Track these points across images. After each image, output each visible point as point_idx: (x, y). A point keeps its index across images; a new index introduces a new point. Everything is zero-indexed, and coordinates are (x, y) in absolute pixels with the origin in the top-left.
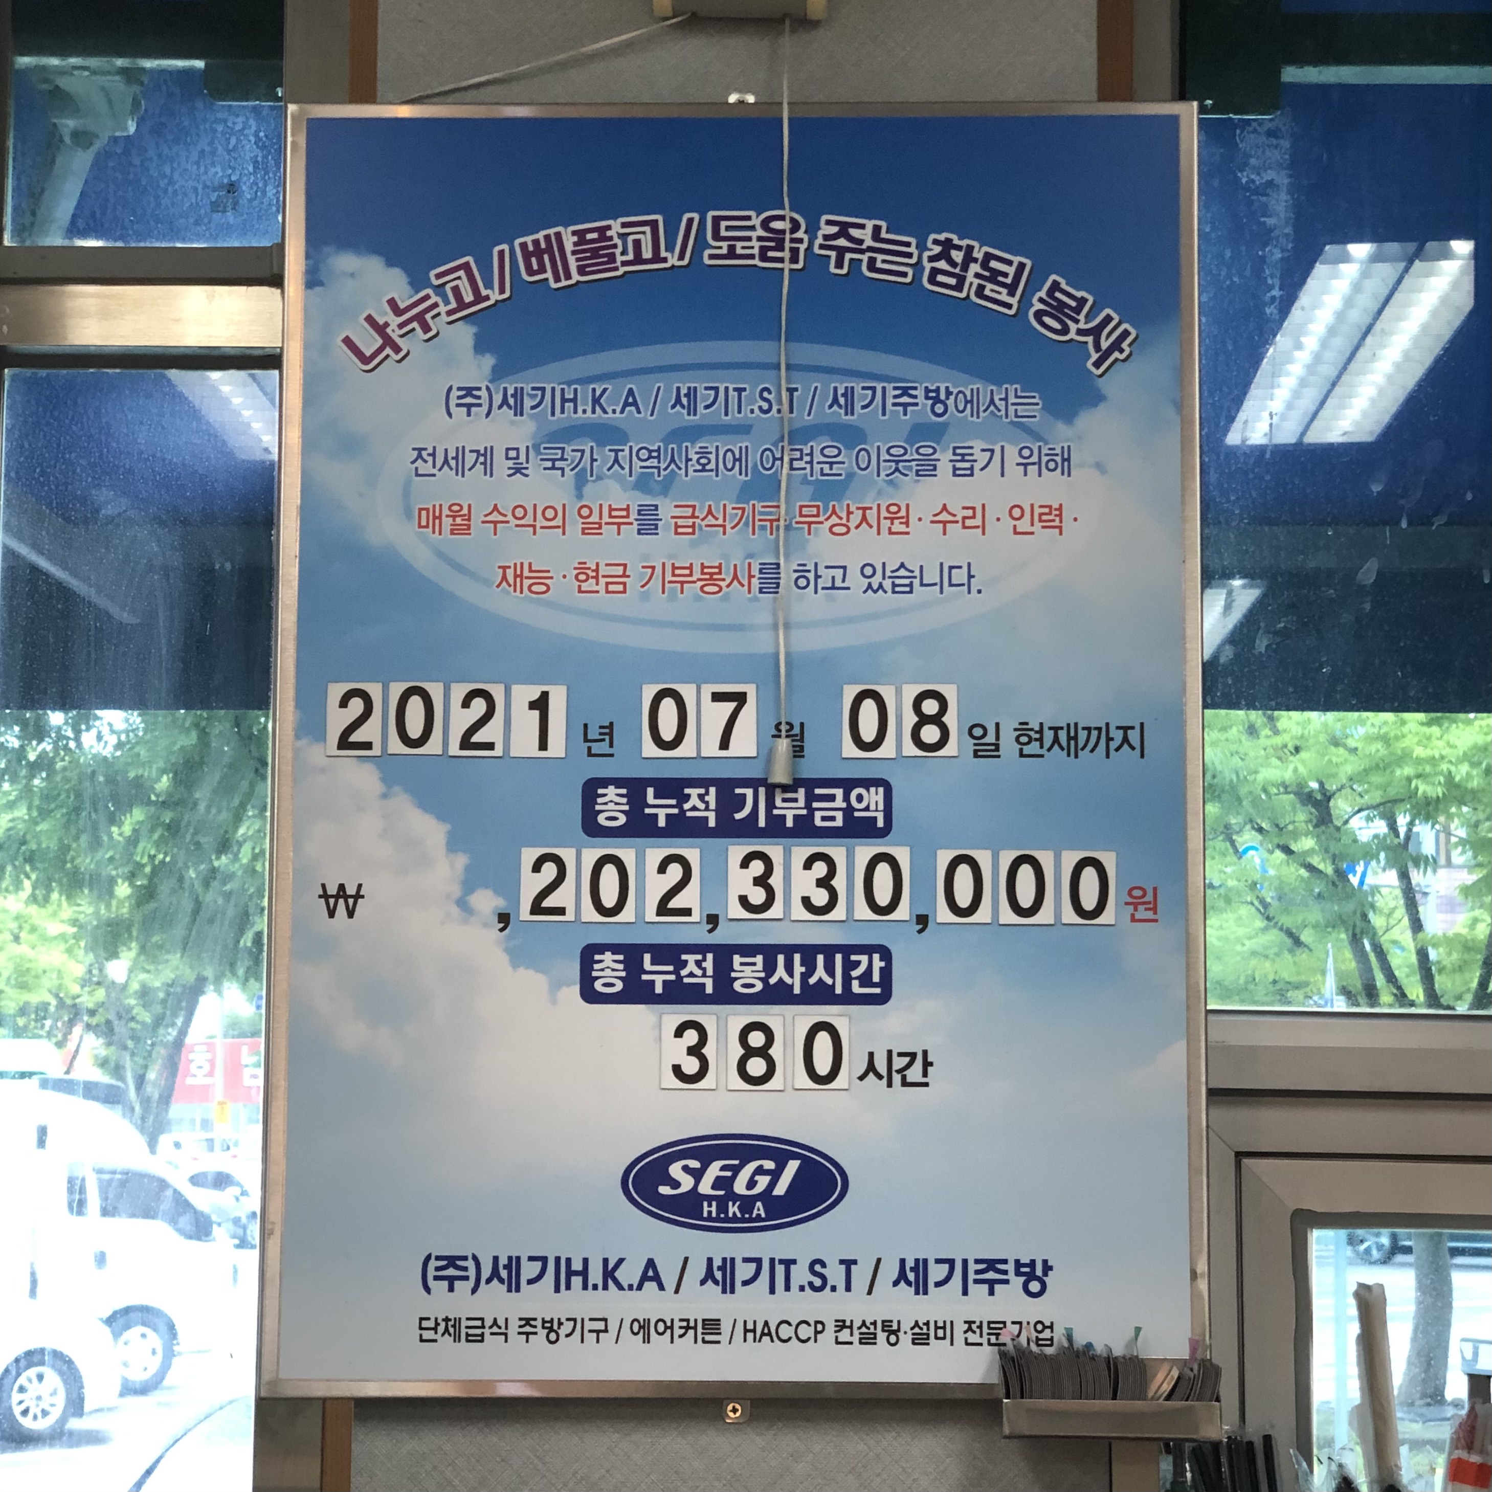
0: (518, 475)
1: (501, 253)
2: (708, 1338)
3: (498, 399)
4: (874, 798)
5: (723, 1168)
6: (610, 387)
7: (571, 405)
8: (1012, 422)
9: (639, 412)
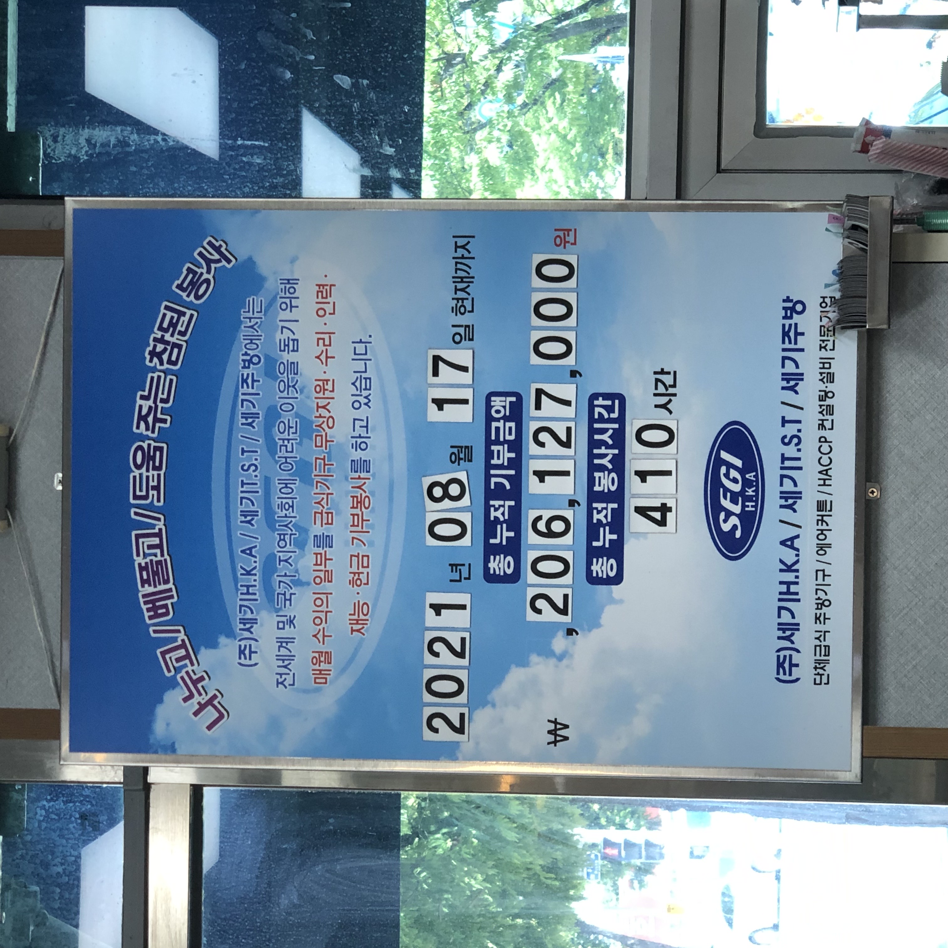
0: (294, 622)
1: (155, 631)
2: (828, 508)
3: (246, 634)
4: (498, 403)
5: (725, 498)
6: (240, 565)
7: (251, 589)
8: (265, 315)
9: (256, 547)
